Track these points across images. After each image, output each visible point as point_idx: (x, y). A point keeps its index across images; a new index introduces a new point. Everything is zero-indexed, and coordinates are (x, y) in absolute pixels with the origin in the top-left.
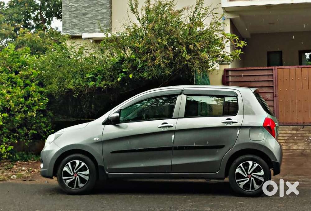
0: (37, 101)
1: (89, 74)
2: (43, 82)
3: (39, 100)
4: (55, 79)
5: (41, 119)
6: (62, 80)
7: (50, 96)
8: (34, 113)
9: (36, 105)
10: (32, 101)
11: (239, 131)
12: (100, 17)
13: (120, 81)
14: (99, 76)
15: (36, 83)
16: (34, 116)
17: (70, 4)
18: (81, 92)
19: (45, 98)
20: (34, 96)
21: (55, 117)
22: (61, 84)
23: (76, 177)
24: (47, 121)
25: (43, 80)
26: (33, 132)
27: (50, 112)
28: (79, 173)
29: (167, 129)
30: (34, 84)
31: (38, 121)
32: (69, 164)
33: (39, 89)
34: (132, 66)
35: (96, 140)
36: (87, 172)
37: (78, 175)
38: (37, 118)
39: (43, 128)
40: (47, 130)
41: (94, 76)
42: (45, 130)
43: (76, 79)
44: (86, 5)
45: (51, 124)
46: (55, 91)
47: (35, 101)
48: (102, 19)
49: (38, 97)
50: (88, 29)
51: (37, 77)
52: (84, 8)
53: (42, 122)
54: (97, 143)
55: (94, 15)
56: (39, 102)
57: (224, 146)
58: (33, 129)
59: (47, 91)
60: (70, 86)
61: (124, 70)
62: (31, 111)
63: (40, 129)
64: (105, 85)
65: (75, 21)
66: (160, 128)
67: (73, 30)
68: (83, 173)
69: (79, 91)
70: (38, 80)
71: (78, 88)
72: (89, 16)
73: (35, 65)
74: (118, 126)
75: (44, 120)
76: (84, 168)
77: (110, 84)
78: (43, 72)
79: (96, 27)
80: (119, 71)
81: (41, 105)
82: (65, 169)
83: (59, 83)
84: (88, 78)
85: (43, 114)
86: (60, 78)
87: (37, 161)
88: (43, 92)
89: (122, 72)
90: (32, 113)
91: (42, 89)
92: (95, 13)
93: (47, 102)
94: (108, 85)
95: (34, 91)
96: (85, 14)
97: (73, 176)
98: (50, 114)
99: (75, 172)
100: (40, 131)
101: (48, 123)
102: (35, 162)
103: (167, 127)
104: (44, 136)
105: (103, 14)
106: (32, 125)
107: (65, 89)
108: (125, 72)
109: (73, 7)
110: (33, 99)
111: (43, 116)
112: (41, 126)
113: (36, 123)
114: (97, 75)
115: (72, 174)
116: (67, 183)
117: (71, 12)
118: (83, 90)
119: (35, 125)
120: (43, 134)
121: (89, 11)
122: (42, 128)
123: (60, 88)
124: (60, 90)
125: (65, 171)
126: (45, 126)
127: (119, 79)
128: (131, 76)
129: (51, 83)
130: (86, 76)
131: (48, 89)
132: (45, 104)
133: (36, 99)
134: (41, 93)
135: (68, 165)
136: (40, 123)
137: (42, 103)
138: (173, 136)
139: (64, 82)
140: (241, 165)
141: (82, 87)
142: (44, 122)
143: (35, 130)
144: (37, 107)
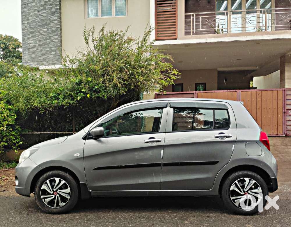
0: (7, 117)
1: (52, 94)
2: (10, 100)
3: (8, 116)
4: (22, 98)
5: (11, 133)
6: (28, 99)
7: (17, 112)
8: (4, 127)
9: (6, 121)
10: (2, 117)
11: (234, 146)
12: (53, 53)
13: (80, 99)
14: (61, 95)
15: (4, 101)
16: (5, 130)
17: (28, 42)
18: (46, 109)
19: (13, 115)
20: (3, 113)
21: (23, 131)
22: (28, 102)
23: (55, 196)
24: (16, 135)
25: (10, 99)
26: (4, 144)
27: (18, 127)
28: (59, 191)
29: (155, 144)
30: (3, 101)
31: (8, 134)
32: (48, 181)
33: (7, 106)
34: (89, 88)
35: (76, 156)
36: (68, 190)
37: (58, 194)
38: (7, 132)
39: (13, 140)
40: (16, 142)
41: (57, 95)
42: (15, 142)
43: (41, 98)
44: (41, 43)
45: (19, 137)
46: (22, 109)
47: (5, 117)
48: (54, 55)
49: (7, 113)
50: (44, 62)
51: (5, 96)
52: (40, 45)
53: (11, 135)
54: (78, 159)
55: (48, 52)
56: (8, 118)
57: (218, 162)
58: (4, 141)
59: (15, 108)
60: (36, 104)
61: (83, 90)
62: (1, 126)
63: (10, 141)
64: (67, 103)
65: (33, 56)
66: (148, 142)
67: (32, 63)
68: (64, 191)
69: (44, 108)
70: (5, 99)
71: (43, 105)
72: (44, 52)
73: (2, 86)
74: (100, 141)
75: (14, 134)
76: (64, 186)
77: (71, 102)
78: (10, 92)
79: (50, 61)
80: (78, 91)
81: (10, 120)
82: (44, 187)
83: (25, 102)
84: (52, 97)
85: (12, 128)
86: (26, 97)
87: (9, 169)
88: (12, 109)
89: (81, 92)
90: (2, 127)
91: (10, 106)
92: (49, 50)
93: (16, 118)
94: (69, 103)
95: (3, 108)
96: (41, 51)
97: (53, 194)
98: (18, 128)
99: (55, 190)
100: (10, 142)
101: (17, 136)
102: (7, 169)
103: (155, 142)
104: (14, 147)
105: (55, 50)
106: (3, 138)
107: (31, 107)
108: (84, 93)
109: (31, 44)
110: (2, 115)
111: (12, 130)
112: (11, 138)
113: (6, 136)
114: (59, 94)
115: (52, 193)
116: (46, 202)
117: (29, 48)
118: (48, 108)
119: (5, 138)
120: (13, 145)
121: (44, 48)
122: (11, 140)
123: (27, 106)
124: (27, 107)
125: (44, 190)
126: (14, 138)
127: (79, 98)
128: (88, 96)
129: (18, 102)
130: (49, 96)
131: (16, 107)
132: (14, 119)
133: (5, 115)
134: (10, 110)
135: (46, 183)
136: (10, 136)
137: (11, 119)
138: (162, 151)
139: (30, 100)
140: (236, 182)
141: (47, 105)
142: (13, 135)
143: (6, 142)
144: (7, 122)
